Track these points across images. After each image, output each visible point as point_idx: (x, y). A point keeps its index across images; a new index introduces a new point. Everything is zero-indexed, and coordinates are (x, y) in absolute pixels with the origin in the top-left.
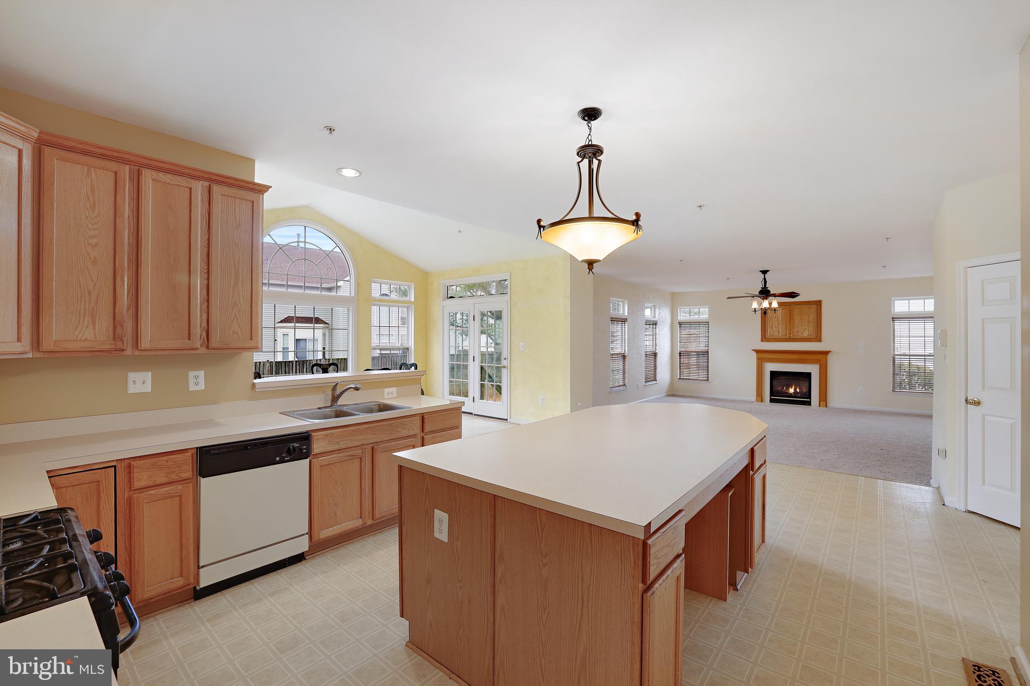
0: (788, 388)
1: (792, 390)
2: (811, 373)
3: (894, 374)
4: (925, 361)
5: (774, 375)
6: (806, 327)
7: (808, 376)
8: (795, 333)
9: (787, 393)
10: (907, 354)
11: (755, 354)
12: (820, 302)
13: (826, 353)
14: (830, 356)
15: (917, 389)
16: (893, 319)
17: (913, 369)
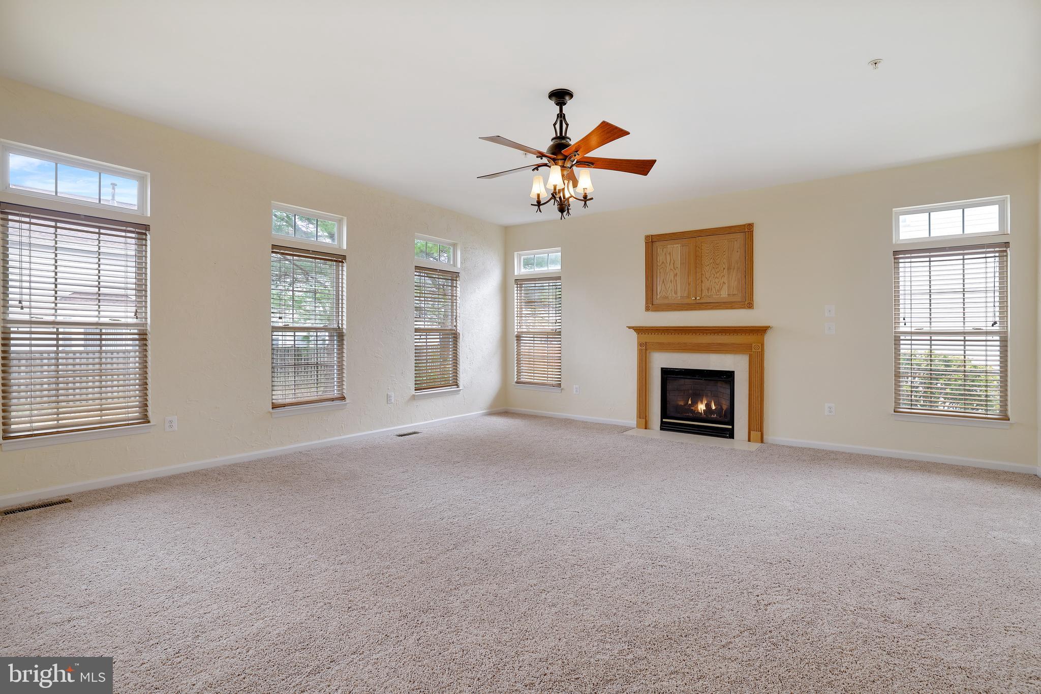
0: (695, 403)
1: (701, 407)
2: (733, 372)
3: (898, 375)
4: (965, 346)
5: (668, 374)
6: (725, 279)
7: (728, 377)
8: (705, 293)
9: (693, 412)
10: (926, 329)
11: (634, 334)
12: (750, 226)
13: (761, 331)
14: (769, 338)
15: (942, 408)
16: (897, 254)
17: (939, 366)
